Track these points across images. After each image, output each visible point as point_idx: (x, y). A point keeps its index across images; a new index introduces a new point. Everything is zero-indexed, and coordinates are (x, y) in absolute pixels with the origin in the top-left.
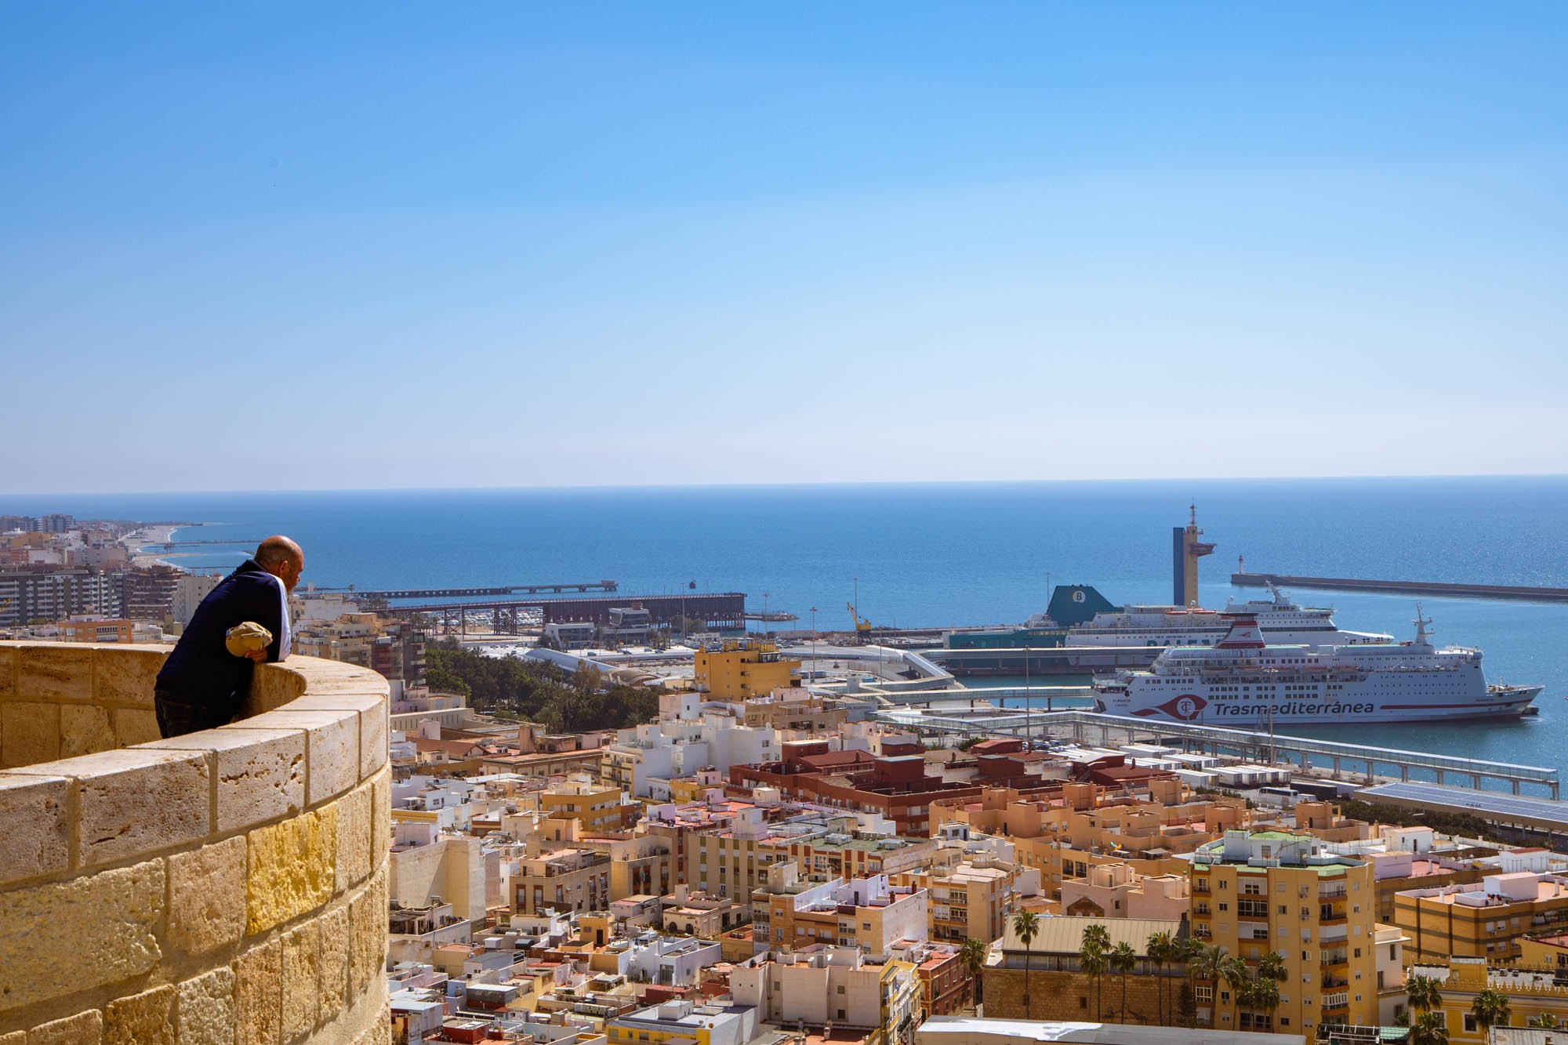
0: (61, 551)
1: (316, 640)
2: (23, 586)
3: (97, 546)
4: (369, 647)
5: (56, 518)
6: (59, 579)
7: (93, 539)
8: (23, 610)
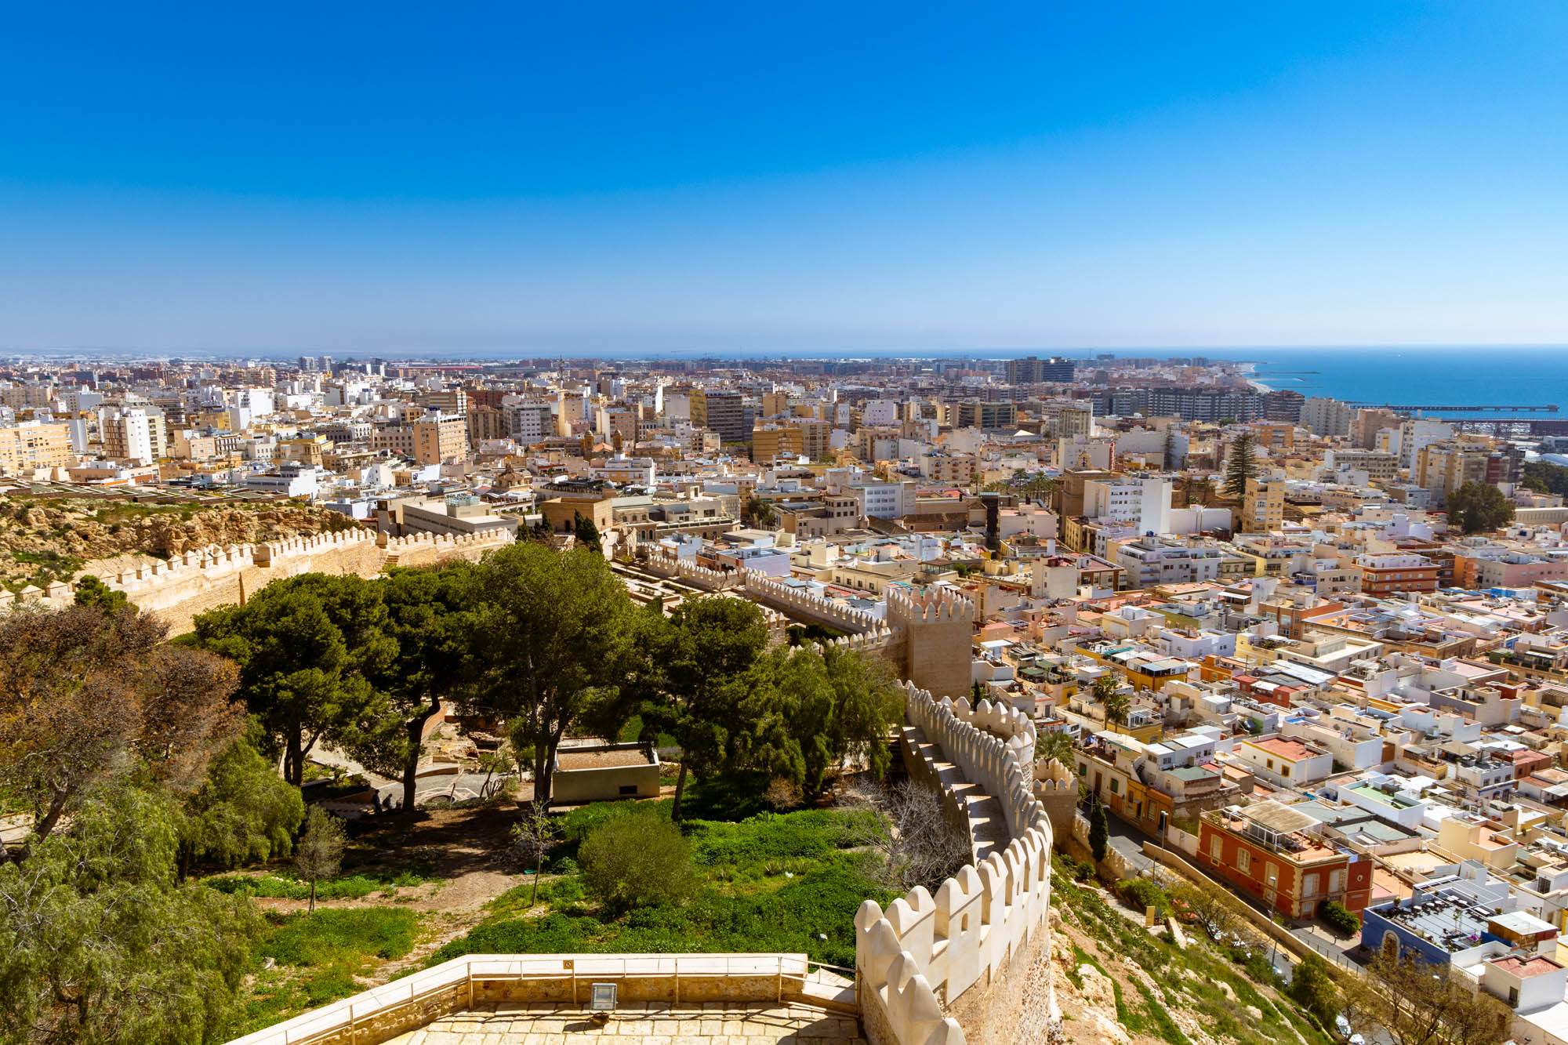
0: (1212, 377)
1: (1444, 452)
2: (1213, 400)
3: (1230, 375)
4: (1486, 459)
5: (1199, 359)
6: (1233, 396)
7: (1228, 371)
8: (1212, 413)
